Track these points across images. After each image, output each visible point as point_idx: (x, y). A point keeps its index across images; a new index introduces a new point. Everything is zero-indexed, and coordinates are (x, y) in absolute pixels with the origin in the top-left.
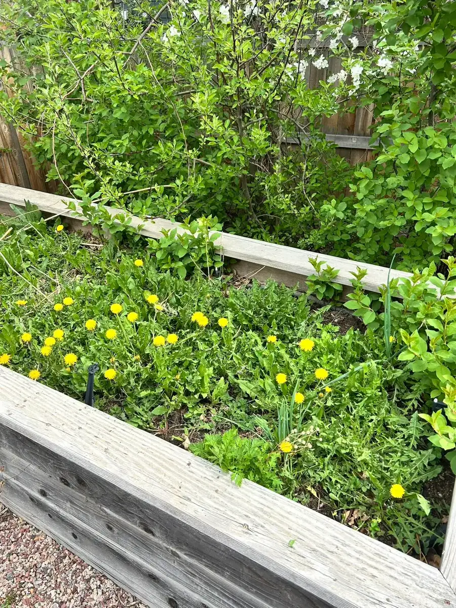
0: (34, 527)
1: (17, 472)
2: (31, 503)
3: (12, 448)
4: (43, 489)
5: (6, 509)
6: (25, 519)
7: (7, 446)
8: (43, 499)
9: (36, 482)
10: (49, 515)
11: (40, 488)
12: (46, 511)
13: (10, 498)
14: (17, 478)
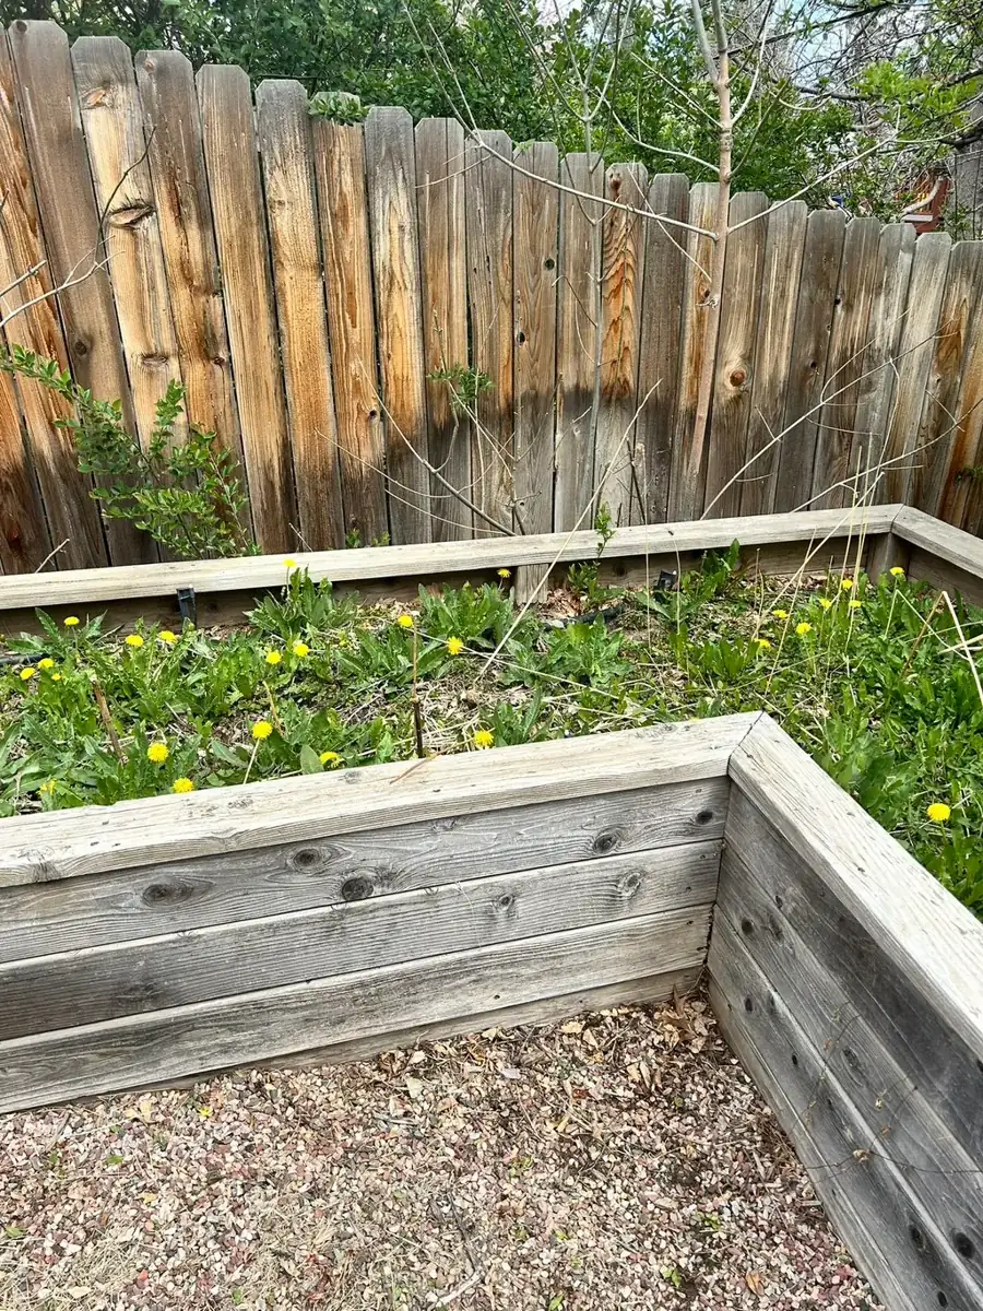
0: (867, 1285)
1: (914, 1158)
2: (904, 1238)
3: (952, 1110)
4: (970, 1237)
5: (818, 1203)
6: (853, 1252)
7: (939, 1100)
8: (953, 1256)
9: (962, 1213)
10: (942, 1298)
11: (963, 1231)
12: (939, 1282)
13: (850, 1191)
14: (907, 1170)
